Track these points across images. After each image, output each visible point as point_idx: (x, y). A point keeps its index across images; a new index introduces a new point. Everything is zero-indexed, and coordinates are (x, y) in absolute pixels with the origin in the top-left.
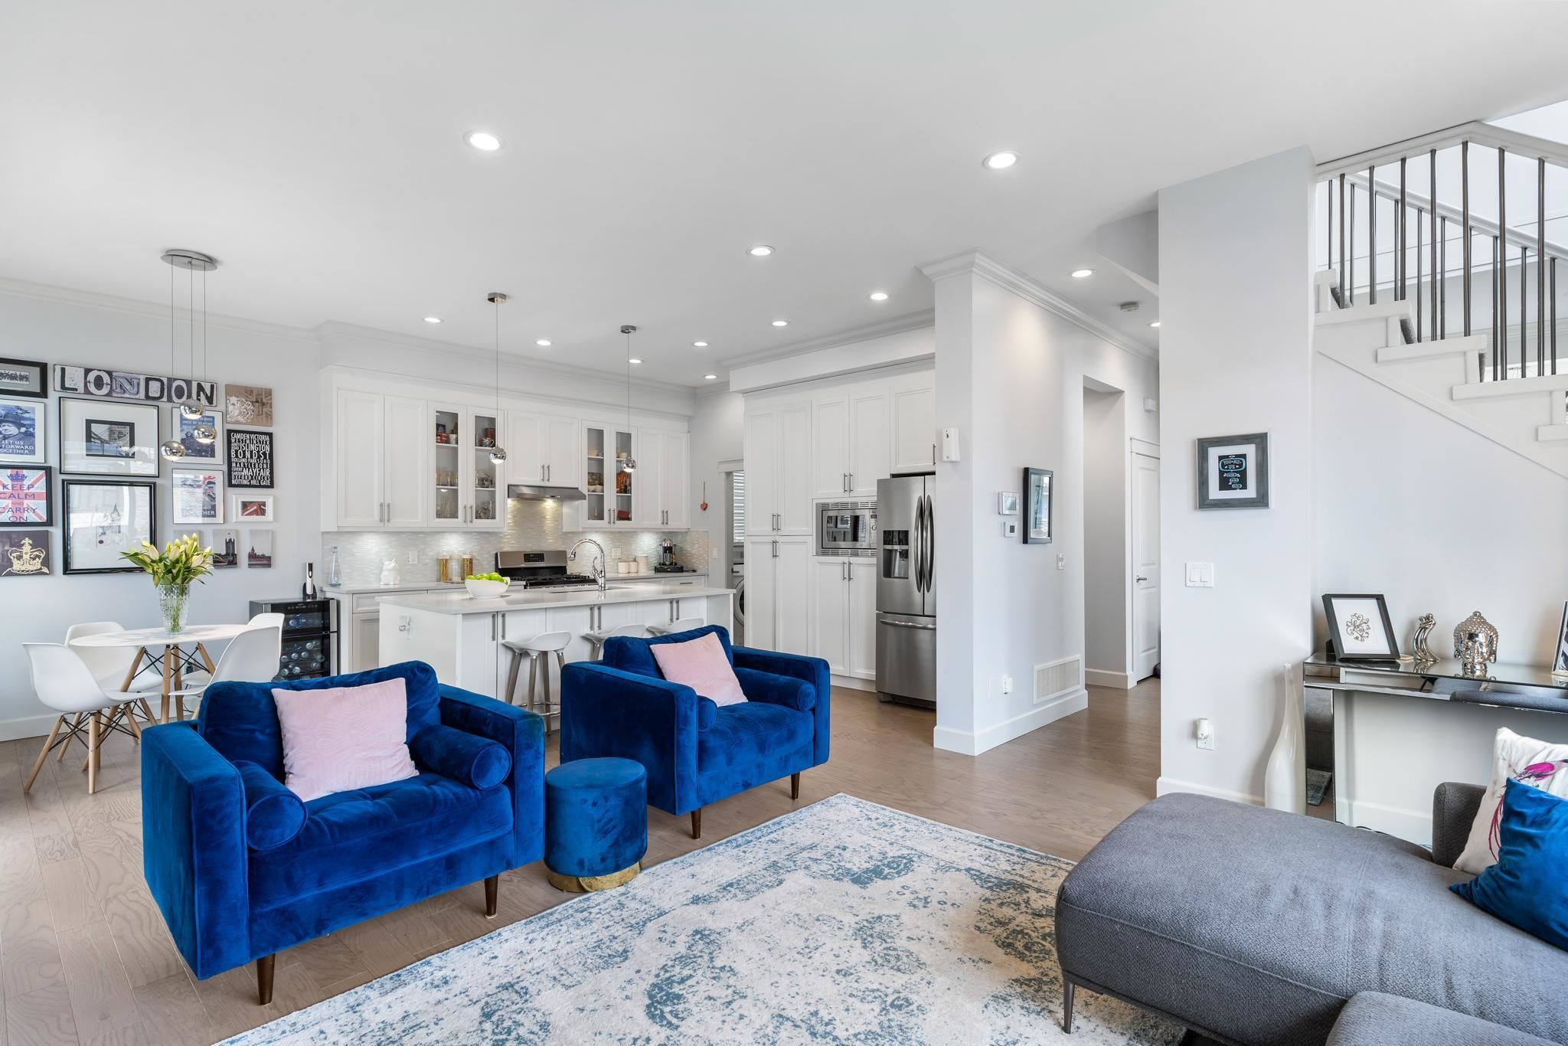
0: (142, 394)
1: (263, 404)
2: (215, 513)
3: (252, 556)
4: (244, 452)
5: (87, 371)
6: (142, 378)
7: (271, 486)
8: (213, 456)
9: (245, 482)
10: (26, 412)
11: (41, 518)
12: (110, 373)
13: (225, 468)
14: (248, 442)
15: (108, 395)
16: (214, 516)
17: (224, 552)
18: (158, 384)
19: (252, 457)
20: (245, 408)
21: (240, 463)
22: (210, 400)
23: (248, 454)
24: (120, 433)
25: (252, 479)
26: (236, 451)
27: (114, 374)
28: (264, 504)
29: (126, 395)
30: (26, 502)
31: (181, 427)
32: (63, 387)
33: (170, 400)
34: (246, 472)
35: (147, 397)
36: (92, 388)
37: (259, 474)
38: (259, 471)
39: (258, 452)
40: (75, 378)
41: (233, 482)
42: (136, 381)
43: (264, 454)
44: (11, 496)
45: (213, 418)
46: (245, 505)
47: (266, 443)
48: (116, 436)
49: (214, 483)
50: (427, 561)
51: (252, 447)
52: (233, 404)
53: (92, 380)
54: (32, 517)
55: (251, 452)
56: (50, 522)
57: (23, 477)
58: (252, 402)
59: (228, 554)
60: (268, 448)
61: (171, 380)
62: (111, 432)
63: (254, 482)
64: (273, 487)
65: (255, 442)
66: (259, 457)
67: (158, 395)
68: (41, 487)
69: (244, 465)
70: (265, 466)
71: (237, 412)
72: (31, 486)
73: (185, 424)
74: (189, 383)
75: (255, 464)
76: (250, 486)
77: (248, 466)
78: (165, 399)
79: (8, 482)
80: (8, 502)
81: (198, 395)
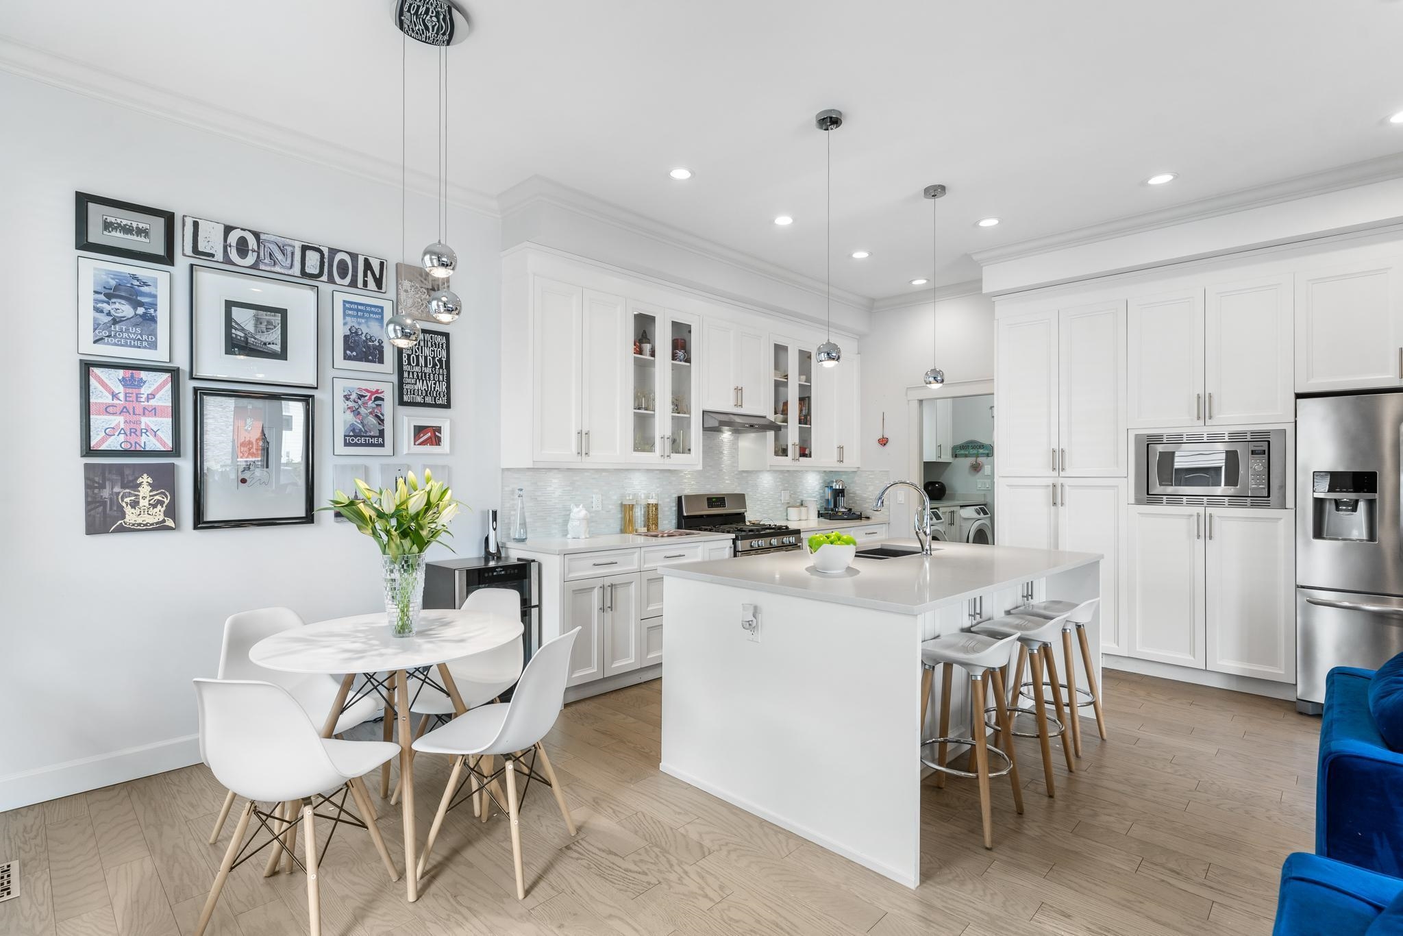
0: (297, 270)
2: (383, 441)
4: (418, 357)
5: (228, 229)
6: (298, 245)
7: (448, 406)
8: (381, 361)
9: (419, 399)
10: (145, 284)
11: (164, 444)
12: (257, 235)
13: (395, 378)
14: (422, 344)
15: (255, 266)
16: (382, 445)
18: (317, 256)
19: (426, 366)
20: (420, 297)
21: (413, 373)
22: (379, 283)
23: (422, 361)
24: (269, 323)
25: (427, 395)
26: (409, 356)
27: (262, 237)
28: (439, 429)
29: (277, 269)
30: (144, 420)
31: (344, 318)
32: (195, 249)
34: (419, 385)
35: (304, 274)
36: (234, 255)
37: (435, 388)
38: (435, 384)
39: (434, 358)
40: (211, 240)
41: (406, 398)
42: (289, 249)
43: (440, 361)
44: (124, 411)
45: (382, 308)
46: (419, 430)
47: (442, 347)
48: (263, 327)
49: (383, 400)
50: (610, 507)
51: (427, 351)
52: (406, 291)
53: (234, 244)
54: (152, 444)
55: (426, 358)
56: (176, 451)
57: (142, 382)
58: (427, 289)
60: (444, 353)
61: (333, 252)
62: (258, 321)
63: (429, 400)
64: (450, 408)
65: (430, 344)
66: (435, 365)
67: (316, 272)
68: (164, 399)
69: (418, 376)
70: (441, 378)
71: (410, 302)
72: (151, 396)
73: (349, 315)
74: (354, 257)
75: (429, 375)
76: (424, 405)
77: (422, 377)
78: (325, 278)
79: (119, 389)
80: (119, 420)
81: (365, 275)
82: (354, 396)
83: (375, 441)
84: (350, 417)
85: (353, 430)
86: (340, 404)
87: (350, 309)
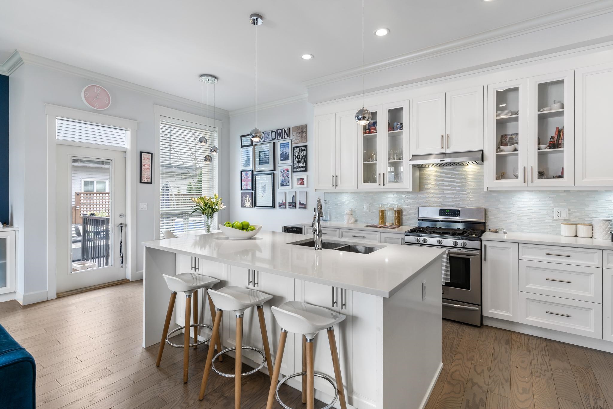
1: (303, 132)
2: (289, 184)
3: (300, 204)
4: (297, 156)
6: (271, 132)
7: (306, 170)
8: (289, 159)
9: (298, 170)
13: (292, 164)
14: (299, 151)
15: (264, 141)
16: (289, 186)
17: (291, 202)
18: (274, 133)
19: (300, 158)
20: (298, 136)
21: (296, 161)
22: (288, 135)
25: (300, 168)
26: (295, 156)
27: (265, 133)
29: (268, 140)
30: (248, 182)
31: (280, 149)
33: (278, 139)
34: (298, 165)
35: (272, 139)
37: (302, 165)
39: (302, 155)
41: (294, 170)
42: (269, 134)
43: (304, 156)
44: (246, 181)
45: (289, 143)
47: (305, 151)
49: (289, 171)
50: (374, 210)
51: (300, 153)
52: (294, 135)
54: (249, 188)
55: (300, 156)
56: (252, 189)
57: (248, 174)
58: (300, 132)
59: (292, 202)
60: (305, 153)
61: (277, 130)
62: (264, 155)
63: (300, 170)
64: (307, 171)
65: (301, 151)
66: (302, 157)
67: (274, 138)
68: (251, 177)
70: (304, 162)
71: (295, 138)
72: (249, 177)
73: (282, 148)
74: (281, 130)
75: (301, 161)
77: (299, 162)
78: (276, 139)
79: (245, 176)
80: (245, 183)
81: (285, 134)
82: (283, 171)
83: (287, 184)
84: (282, 177)
85: (282, 182)
86: (280, 174)
87: (282, 146)
